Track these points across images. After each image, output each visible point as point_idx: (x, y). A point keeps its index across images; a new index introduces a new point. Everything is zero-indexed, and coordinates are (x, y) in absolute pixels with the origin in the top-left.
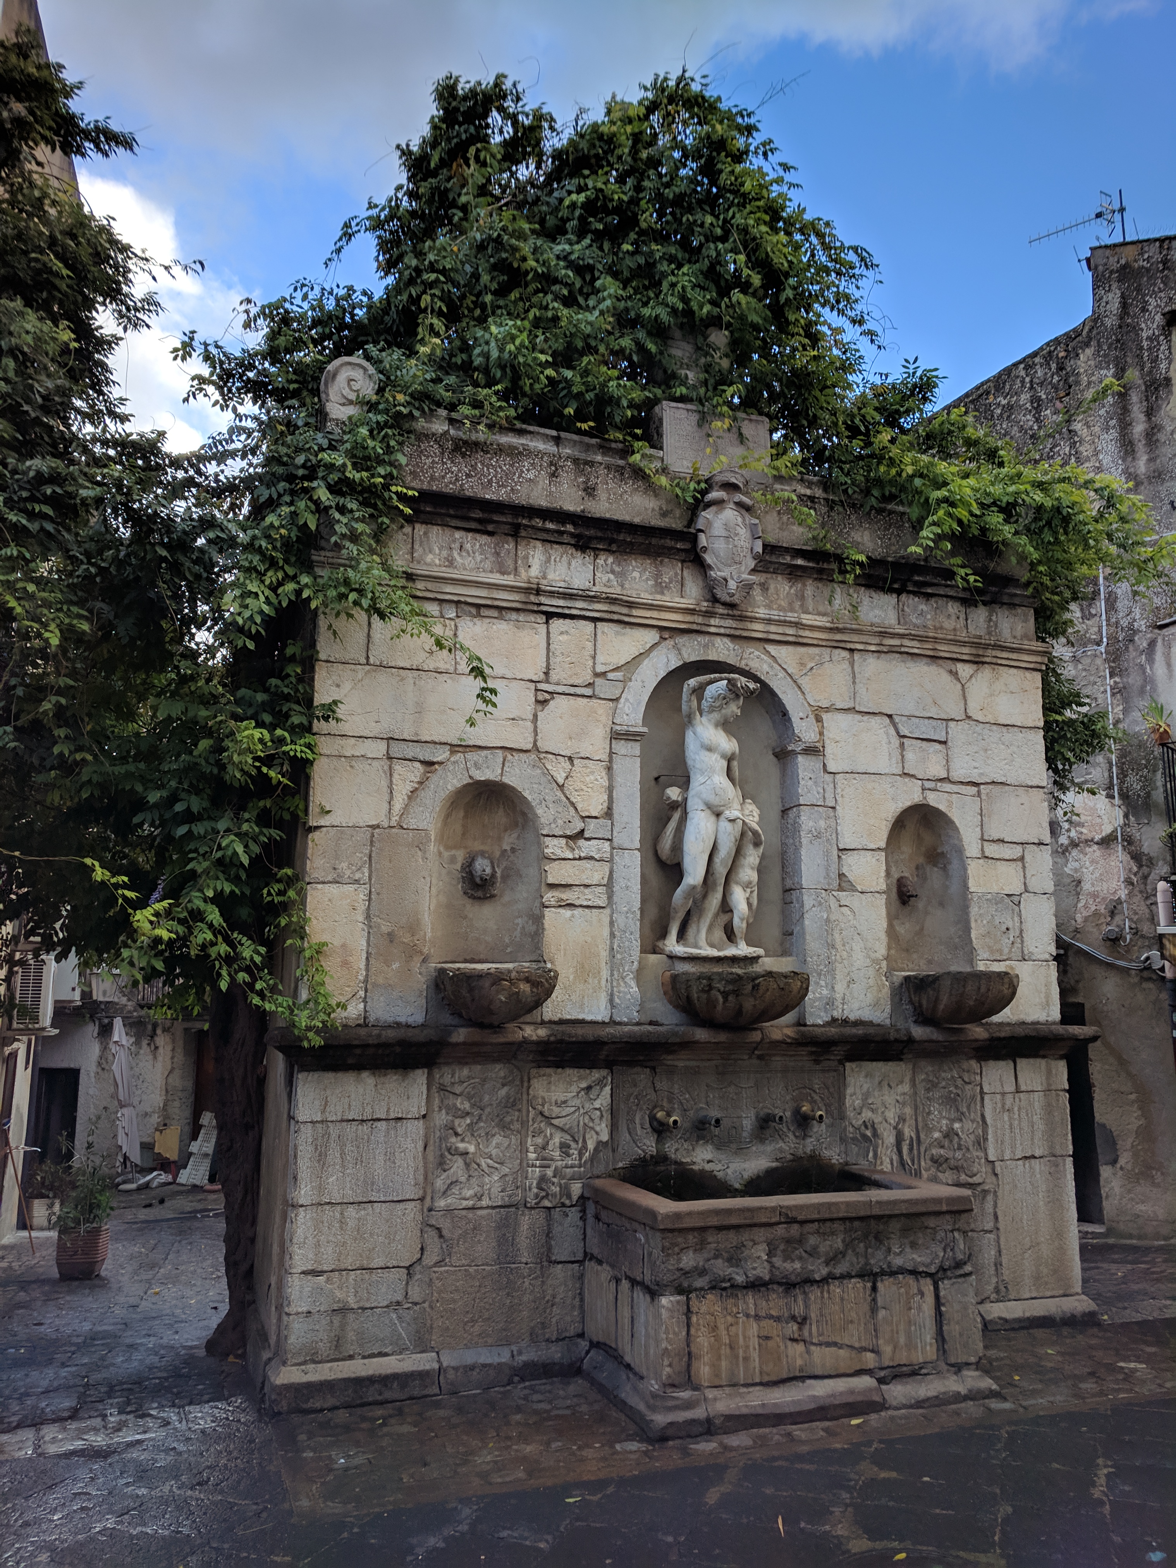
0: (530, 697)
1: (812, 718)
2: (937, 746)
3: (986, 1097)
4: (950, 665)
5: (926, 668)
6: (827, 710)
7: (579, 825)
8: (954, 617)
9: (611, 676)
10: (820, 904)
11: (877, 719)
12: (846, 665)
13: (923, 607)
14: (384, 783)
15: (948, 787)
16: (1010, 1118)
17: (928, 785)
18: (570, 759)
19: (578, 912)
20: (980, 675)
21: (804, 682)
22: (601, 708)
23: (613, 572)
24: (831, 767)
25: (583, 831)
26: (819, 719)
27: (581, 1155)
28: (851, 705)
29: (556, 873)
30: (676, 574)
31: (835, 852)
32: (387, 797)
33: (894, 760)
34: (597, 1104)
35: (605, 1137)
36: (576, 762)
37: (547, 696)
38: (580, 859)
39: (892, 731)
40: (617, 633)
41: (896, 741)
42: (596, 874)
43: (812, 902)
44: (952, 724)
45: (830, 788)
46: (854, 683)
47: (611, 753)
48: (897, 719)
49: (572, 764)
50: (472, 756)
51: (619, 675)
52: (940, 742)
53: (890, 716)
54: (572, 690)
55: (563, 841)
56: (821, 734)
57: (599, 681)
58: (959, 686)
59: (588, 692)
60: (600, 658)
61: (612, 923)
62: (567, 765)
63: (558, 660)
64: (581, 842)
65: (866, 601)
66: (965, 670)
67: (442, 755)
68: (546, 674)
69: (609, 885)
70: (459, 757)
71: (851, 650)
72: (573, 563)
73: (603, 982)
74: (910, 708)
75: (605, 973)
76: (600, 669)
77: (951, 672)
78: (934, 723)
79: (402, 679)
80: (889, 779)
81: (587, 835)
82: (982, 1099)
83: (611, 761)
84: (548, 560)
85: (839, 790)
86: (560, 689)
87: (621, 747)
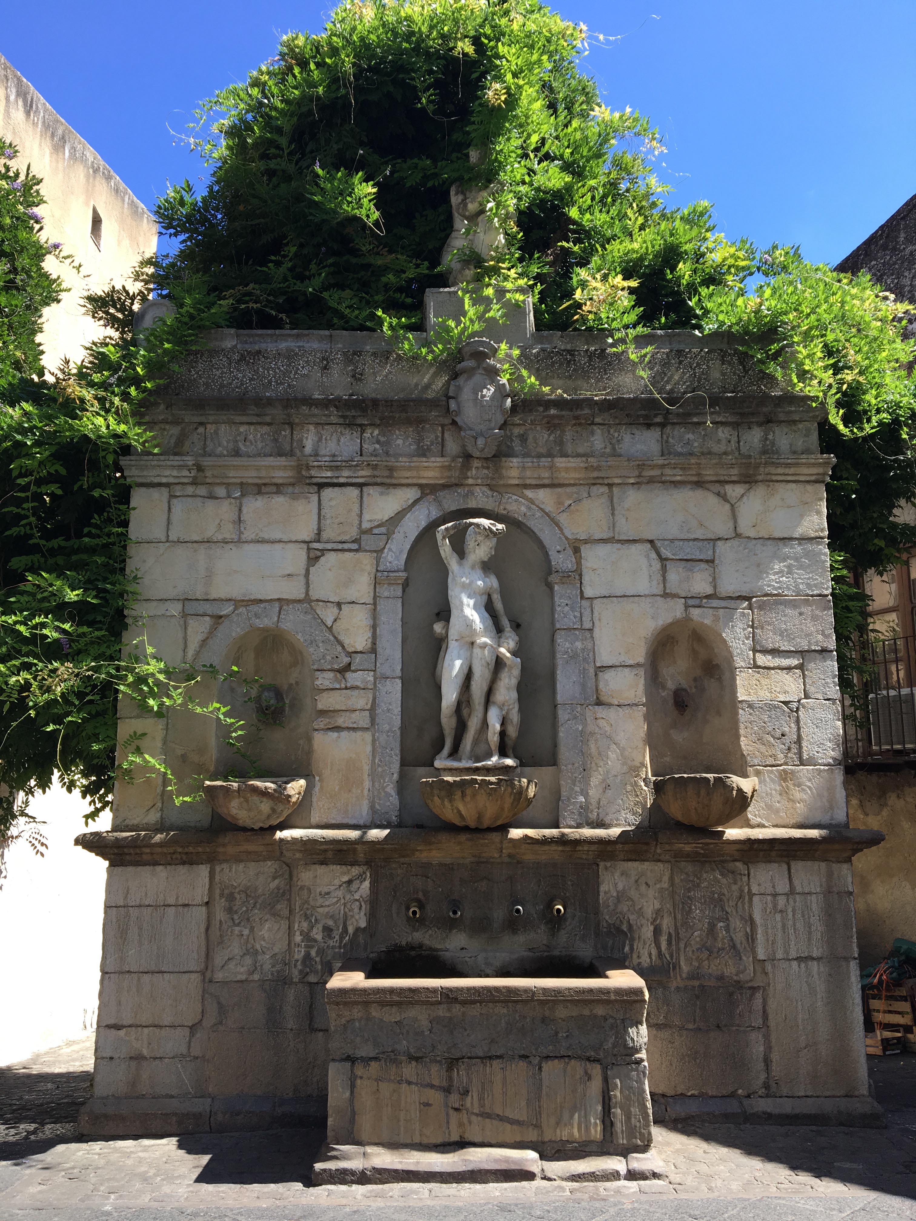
0: (302, 555)
1: (570, 551)
2: (703, 565)
3: (756, 899)
4: (717, 487)
5: (691, 493)
6: (586, 542)
7: (346, 660)
8: (724, 442)
9: (376, 531)
10: (575, 718)
11: (638, 546)
12: (604, 500)
13: (691, 436)
14: (180, 635)
15: (715, 603)
16: (783, 919)
17: (691, 602)
18: (339, 605)
19: (344, 734)
20: (752, 492)
21: (563, 519)
22: (366, 561)
23: (378, 442)
24: (589, 592)
25: (350, 664)
26: (576, 550)
27: (342, 938)
28: (611, 535)
29: (325, 702)
30: (437, 437)
31: (592, 671)
32: (182, 646)
33: (655, 583)
34: (357, 897)
35: (363, 924)
36: (343, 606)
37: (319, 553)
38: (346, 688)
39: (654, 555)
40: (382, 494)
41: (657, 565)
42: (361, 701)
43: (567, 717)
44: (719, 543)
45: (587, 613)
46: (613, 514)
47: (375, 597)
48: (658, 544)
49: (340, 609)
50: (255, 608)
51: (383, 530)
52: (707, 561)
53: (651, 542)
54: (340, 546)
55: (331, 675)
56: (579, 563)
57: (364, 537)
58: (727, 506)
59: (355, 546)
60: (366, 517)
61: (374, 741)
62: (335, 610)
63: (328, 522)
64: (349, 675)
65: (627, 438)
66: (734, 491)
67: (227, 609)
68: (319, 534)
69: (372, 710)
70: (242, 610)
71: (610, 485)
72: (342, 439)
73: (366, 792)
74: (674, 531)
75: (367, 784)
76: (366, 525)
77: (718, 494)
78: (700, 544)
79: (195, 551)
80: (648, 600)
81: (353, 668)
82: (751, 900)
83: (375, 604)
84: (320, 440)
85: (596, 614)
86: (329, 546)
87: (385, 591)
